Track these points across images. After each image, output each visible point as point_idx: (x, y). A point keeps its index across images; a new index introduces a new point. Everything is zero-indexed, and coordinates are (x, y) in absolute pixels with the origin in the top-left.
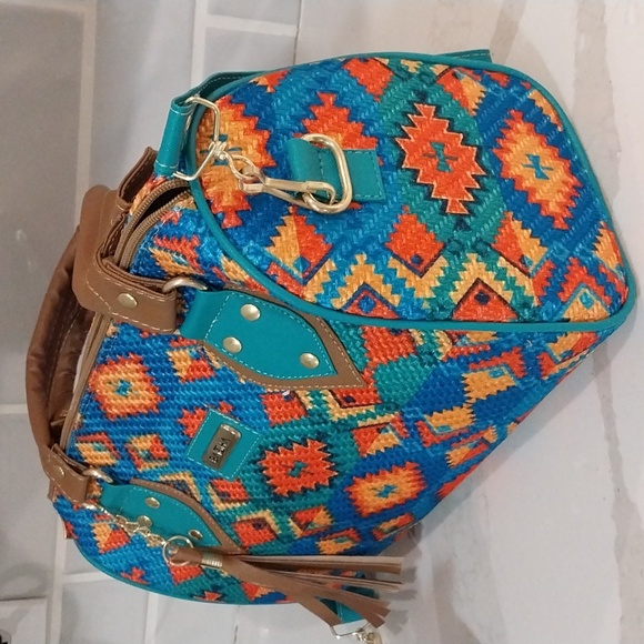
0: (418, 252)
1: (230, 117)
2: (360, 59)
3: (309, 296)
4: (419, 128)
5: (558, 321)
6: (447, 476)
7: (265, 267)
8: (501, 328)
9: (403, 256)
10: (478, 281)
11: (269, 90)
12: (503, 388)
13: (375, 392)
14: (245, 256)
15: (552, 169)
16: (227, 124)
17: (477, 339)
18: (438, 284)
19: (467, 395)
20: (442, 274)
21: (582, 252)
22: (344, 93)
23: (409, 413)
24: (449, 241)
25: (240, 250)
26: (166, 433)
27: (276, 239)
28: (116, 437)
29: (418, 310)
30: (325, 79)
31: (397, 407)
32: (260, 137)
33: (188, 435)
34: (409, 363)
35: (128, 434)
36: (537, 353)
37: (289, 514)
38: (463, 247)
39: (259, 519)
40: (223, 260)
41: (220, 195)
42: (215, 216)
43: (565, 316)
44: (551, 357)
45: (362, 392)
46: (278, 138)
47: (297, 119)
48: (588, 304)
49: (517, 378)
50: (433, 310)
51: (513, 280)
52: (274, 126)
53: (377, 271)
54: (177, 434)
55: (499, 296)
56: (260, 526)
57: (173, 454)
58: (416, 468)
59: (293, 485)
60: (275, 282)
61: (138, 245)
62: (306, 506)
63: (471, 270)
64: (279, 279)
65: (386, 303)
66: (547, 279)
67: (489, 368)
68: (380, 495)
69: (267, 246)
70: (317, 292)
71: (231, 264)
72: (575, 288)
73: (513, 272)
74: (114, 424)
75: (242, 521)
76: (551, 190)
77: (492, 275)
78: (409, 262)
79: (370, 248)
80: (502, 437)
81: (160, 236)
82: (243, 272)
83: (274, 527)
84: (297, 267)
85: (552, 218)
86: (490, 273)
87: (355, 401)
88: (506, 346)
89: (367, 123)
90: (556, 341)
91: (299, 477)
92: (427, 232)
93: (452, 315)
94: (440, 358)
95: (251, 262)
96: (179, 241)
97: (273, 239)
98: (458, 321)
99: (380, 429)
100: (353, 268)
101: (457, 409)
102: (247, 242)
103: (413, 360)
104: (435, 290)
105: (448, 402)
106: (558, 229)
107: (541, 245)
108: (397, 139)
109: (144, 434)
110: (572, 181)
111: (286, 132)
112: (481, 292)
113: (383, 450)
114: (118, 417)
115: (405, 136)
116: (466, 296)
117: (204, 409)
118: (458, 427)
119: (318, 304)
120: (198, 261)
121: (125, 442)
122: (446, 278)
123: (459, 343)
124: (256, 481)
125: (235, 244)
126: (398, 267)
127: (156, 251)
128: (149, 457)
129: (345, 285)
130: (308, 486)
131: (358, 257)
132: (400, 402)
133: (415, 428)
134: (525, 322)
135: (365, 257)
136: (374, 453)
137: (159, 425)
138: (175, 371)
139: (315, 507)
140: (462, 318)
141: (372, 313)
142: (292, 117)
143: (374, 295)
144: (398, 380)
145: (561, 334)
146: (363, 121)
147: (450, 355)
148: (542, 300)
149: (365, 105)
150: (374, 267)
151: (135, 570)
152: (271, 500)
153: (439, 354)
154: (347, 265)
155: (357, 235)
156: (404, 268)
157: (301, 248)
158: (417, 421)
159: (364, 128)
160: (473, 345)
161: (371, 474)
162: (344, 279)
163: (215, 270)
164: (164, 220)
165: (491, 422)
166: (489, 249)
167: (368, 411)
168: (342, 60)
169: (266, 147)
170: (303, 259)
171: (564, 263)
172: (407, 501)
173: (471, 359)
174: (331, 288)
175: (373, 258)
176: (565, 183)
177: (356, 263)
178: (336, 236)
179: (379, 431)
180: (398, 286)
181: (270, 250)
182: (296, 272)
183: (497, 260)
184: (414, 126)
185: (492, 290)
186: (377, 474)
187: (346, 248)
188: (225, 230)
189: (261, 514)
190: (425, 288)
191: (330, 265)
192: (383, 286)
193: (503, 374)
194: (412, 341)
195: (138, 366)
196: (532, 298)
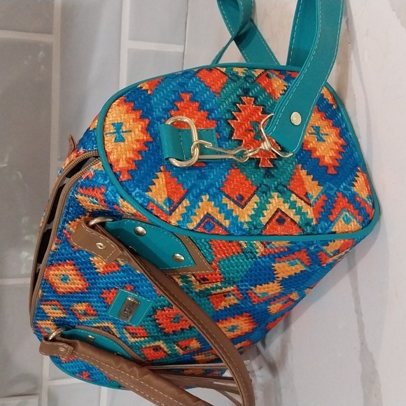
0: (241, 193)
1: (124, 111)
2: (207, 69)
3: (173, 222)
4: (243, 113)
5: (329, 233)
6: (270, 319)
7: (146, 204)
8: (293, 239)
9: (231, 195)
10: (278, 210)
11: (149, 92)
12: (298, 272)
13: (220, 275)
14: (133, 198)
15: (327, 135)
16: (122, 115)
17: (279, 245)
18: (253, 213)
19: (276, 276)
20: (256, 206)
21: (345, 188)
22: (196, 92)
23: (242, 286)
24: (261, 185)
25: (130, 194)
26: (94, 302)
27: (152, 187)
28: (64, 303)
29: (241, 229)
30: (185, 83)
31: (234, 282)
32: (143, 123)
33: (108, 303)
34: (239, 257)
35: (71, 301)
36: (317, 252)
37: (174, 343)
38: (269, 188)
39: (157, 346)
40: (120, 201)
41: (118, 161)
42: (115, 173)
43: (333, 230)
44: (326, 254)
45: (212, 275)
46: (154, 123)
47: (167, 111)
48: (348, 221)
49: (306, 266)
50: (250, 229)
51: (300, 209)
52: (152, 116)
53: (215, 205)
54: (101, 303)
55: (291, 219)
56: (157, 349)
57: (99, 313)
58: (250, 316)
59: (175, 327)
60: (152, 213)
61: (68, 194)
62: (184, 338)
63: (274, 203)
64: (154, 212)
65: (221, 225)
66: (322, 207)
67: (288, 260)
68: (229, 331)
69: (147, 191)
70: (178, 219)
71: (125, 203)
72: (340, 212)
73: (300, 203)
74: (62, 296)
75: (146, 348)
76: (327, 148)
77: (287, 206)
78: (236, 199)
79: (211, 191)
80: (302, 296)
81: (81, 187)
82: (132, 208)
83: (166, 349)
84: (165, 204)
85: (326, 167)
86: (286, 204)
87: (208, 280)
88: (297, 249)
89: (210, 111)
90: (328, 245)
91: (178, 322)
92: (246, 180)
93: (262, 232)
94: (257, 255)
95: (137, 201)
96: (93, 190)
97: (151, 187)
98: (266, 235)
99: (225, 295)
100: (200, 204)
101: (271, 284)
102: (135, 189)
103: (241, 256)
104: (251, 217)
105: (265, 280)
106: (330, 174)
107: (319, 185)
108: (229, 121)
109: (81, 303)
110: (341, 141)
111: (159, 119)
112: (280, 217)
113: (228, 307)
114: (64, 293)
115: (234, 118)
116: (271, 220)
117: (116, 289)
118: (273, 293)
119: (179, 227)
120: (105, 202)
121: (69, 306)
122: (258, 209)
123: (268, 247)
124: (152, 326)
125: (127, 191)
126: (228, 203)
127: (79, 196)
128: (86, 314)
129: (195, 214)
130: (184, 327)
131: (203, 197)
132: (236, 280)
133: (247, 294)
134: (308, 234)
135: (208, 197)
136: (223, 308)
137: (89, 298)
138: (96, 269)
139: (190, 339)
140: (268, 234)
141: (213, 232)
142: (163, 109)
143: (213, 220)
144: (234, 267)
145: (331, 241)
146: (207, 110)
147: (264, 253)
148: (318, 221)
149: (209, 99)
150: (213, 203)
151: (84, 372)
152: (162, 336)
153: (257, 253)
154: (197, 202)
155: (203, 183)
156: (232, 203)
157: (168, 192)
158: (247, 290)
159: (209, 115)
160: (277, 248)
161: (223, 320)
162: (194, 211)
163: (115, 206)
164: (84, 177)
165: (294, 289)
166: (285, 189)
167: (217, 285)
168: (195, 70)
169: (147, 129)
170: (169, 199)
171: (333, 196)
172: (246, 333)
173: (276, 256)
174: (186, 217)
175: (213, 197)
176: (336, 143)
177: (202, 201)
178: (190, 184)
179: (225, 296)
180: (228, 215)
181: (149, 194)
182: (165, 207)
183: (291, 196)
184: (240, 111)
185: (287, 216)
186: (226, 320)
187: (196, 192)
188: (121, 182)
189: (157, 343)
190: (245, 215)
191: (186, 203)
192: (219, 215)
193: (297, 264)
194: (240, 245)
195: (72, 267)
196: (312, 219)
